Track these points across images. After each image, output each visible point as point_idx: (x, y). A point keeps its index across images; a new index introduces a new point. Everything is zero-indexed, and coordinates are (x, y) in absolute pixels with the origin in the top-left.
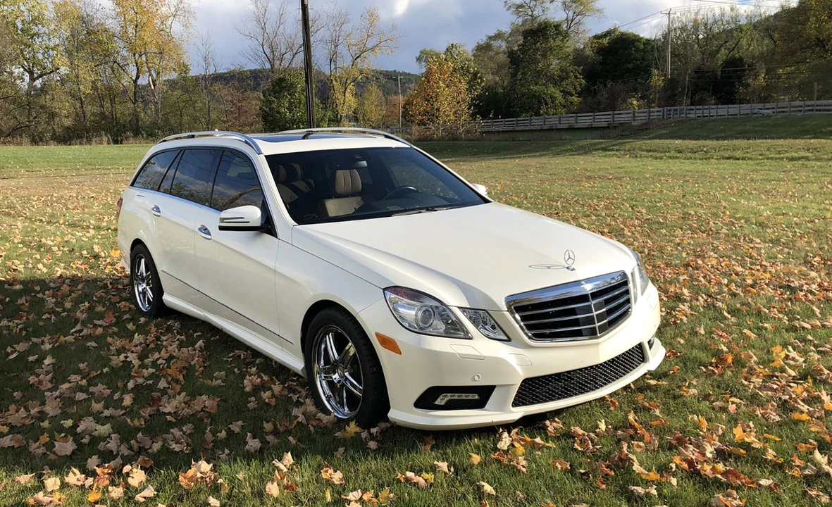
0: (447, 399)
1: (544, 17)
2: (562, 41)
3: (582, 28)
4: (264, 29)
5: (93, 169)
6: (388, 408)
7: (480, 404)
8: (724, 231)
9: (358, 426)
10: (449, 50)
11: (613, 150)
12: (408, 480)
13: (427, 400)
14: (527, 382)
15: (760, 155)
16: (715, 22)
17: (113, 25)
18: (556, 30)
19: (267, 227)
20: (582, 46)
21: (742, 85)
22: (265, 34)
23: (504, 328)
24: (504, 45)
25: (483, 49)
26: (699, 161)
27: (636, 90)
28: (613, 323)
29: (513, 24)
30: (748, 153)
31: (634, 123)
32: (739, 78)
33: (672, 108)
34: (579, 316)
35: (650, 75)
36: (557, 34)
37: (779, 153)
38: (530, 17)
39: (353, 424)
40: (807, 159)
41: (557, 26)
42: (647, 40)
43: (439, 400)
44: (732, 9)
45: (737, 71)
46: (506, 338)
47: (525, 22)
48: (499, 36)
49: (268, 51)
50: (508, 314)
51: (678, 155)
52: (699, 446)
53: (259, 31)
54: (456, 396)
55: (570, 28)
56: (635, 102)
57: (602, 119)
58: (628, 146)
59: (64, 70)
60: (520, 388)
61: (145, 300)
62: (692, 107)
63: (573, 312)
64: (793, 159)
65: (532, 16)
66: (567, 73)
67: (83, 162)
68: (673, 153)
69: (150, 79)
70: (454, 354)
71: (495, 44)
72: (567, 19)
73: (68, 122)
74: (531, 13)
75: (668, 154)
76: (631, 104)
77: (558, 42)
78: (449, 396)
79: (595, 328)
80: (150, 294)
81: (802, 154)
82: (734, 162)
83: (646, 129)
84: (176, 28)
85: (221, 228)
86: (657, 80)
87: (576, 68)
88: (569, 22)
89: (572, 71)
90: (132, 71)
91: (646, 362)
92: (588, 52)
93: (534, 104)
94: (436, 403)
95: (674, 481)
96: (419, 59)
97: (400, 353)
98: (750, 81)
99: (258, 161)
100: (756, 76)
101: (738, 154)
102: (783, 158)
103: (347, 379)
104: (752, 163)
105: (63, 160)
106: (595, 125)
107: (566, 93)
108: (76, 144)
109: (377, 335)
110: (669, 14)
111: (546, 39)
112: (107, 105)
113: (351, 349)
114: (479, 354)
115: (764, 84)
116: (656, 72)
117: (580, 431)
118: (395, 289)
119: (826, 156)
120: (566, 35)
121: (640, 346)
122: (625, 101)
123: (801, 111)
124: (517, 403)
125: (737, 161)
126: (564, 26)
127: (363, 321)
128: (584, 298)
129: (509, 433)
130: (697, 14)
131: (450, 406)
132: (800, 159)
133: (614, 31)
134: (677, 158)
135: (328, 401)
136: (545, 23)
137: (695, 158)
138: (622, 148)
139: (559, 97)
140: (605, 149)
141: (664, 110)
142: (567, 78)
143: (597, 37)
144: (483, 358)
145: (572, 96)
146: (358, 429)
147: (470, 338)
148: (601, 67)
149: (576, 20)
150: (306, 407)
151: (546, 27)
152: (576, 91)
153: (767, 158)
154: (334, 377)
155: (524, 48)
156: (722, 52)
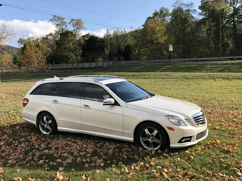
0: (185, 140)
1: (66, 29)
3: (79, 33)
6: (170, 144)
7: (189, 141)
9: (160, 150)
15: (154, 77)
16: (120, 33)
18: (72, 34)
21: (131, 54)
24: (52, 38)
25: (45, 39)
26: (137, 79)
27: (100, 55)
29: (56, 31)
30: (149, 76)
31: (104, 66)
32: (130, 52)
35: (104, 51)
37: (158, 76)
39: (159, 150)
41: (72, 33)
42: (100, 38)
44: (124, 30)
45: (129, 49)
46: (193, 125)
47: (60, 30)
48: (51, 34)
50: (192, 120)
51: (129, 77)
55: (75, 33)
56: (100, 59)
57: (93, 65)
60: (197, 136)
64: (163, 78)
65: (62, 28)
66: (76, 49)
68: (127, 77)
70: (186, 129)
71: (49, 37)
72: (74, 30)
76: (99, 60)
77: (72, 38)
81: (165, 77)
83: (109, 68)
85: (104, 105)
89: (78, 48)
92: (82, 41)
93: (65, 60)
94: (182, 141)
96: (19, 42)
97: (174, 131)
98: (134, 53)
100: (135, 51)
101: (147, 77)
102: (160, 78)
106: (91, 67)
107: (76, 55)
109: (167, 127)
110: (108, 30)
111: (69, 37)
113: (156, 132)
116: (106, 49)
118: (169, 116)
119: (172, 77)
120: (75, 36)
122: (97, 58)
123: (153, 62)
125: (147, 79)
127: (162, 124)
132: (165, 78)
133: (88, 35)
135: (146, 147)
136: (68, 31)
137: (135, 78)
139: (74, 56)
141: (113, 62)
142: (76, 50)
143: (83, 36)
144: (191, 130)
145: (78, 57)
146: (161, 151)
147: (187, 126)
148: (86, 47)
149: (77, 31)
150: (141, 149)
151: (68, 32)
152: (80, 55)
153: (156, 78)
154: (149, 140)
155: (61, 39)
156: (122, 43)
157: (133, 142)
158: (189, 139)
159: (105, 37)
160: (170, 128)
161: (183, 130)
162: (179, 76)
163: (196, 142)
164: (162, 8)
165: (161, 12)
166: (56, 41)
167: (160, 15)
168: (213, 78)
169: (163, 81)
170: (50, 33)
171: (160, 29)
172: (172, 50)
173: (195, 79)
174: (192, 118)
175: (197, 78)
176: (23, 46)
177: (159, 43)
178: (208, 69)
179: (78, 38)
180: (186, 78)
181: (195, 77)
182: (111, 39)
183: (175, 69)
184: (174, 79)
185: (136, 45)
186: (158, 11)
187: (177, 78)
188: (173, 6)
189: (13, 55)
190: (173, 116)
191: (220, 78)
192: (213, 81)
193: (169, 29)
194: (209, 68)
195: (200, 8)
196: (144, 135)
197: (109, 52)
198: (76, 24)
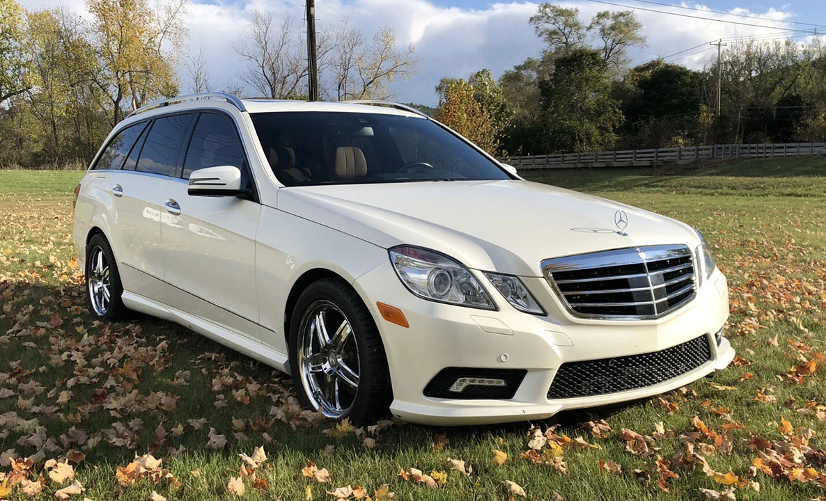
0: (465, 385)
1: (579, 46)
2: (599, 71)
3: (622, 58)
4: (265, 49)
5: (62, 195)
6: (391, 399)
7: (507, 393)
8: (791, 256)
9: (353, 424)
11: (657, 186)
12: (413, 479)
13: (439, 386)
14: (566, 367)
16: (770, 57)
17: (94, 40)
18: (593, 58)
19: (248, 191)
20: (622, 79)
21: (800, 125)
22: (266, 55)
23: (538, 299)
24: (535, 75)
25: (512, 79)
26: (755, 198)
27: (683, 129)
28: (674, 303)
29: (545, 52)
30: (810, 189)
31: (680, 162)
32: (797, 117)
33: (723, 146)
34: (632, 290)
35: (697, 110)
36: (593, 64)
38: (564, 45)
39: (345, 424)
41: (594, 55)
42: (694, 73)
43: (455, 385)
44: (788, 44)
45: (794, 109)
46: (541, 312)
47: (558, 49)
48: (529, 64)
49: (269, 73)
50: (543, 281)
51: (732, 192)
52: (784, 451)
53: (260, 50)
54: (477, 381)
55: (609, 57)
57: (644, 158)
58: (674, 182)
59: (35, 89)
60: (557, 375)
61: (101, 303)
62: (746, 145)
63: (625, 284)
65: (566, 43)
66: (604, 107)
67: (50, 187)
68: (725, 190)
69: (134, 101)
70: (474, 326)
71: (523, 73)
72: (605, 48)
73: (37, 148)
74: (564, 40)
75: (719, 191)
76: (677, 142)
77: (595, 72)
78: (468, 381)
79: (652, 305)
80: (107, 294)
82: (795, 198)
83: (694, 168)
84: (166, 46)
85: (191, 192)
86: (706, 117)
87: (615, 101)
88: (608, 51)
89: (610, 105)
90: (113, 91)
91: (713, 360)
92: (629, 85)
95: (756, 486)
96: (439, 89)
97: (408, 326)
98: (809, 121)
99: (240, 118)
100: (816, 116)
103: (339, 368)
104: (816, 199)
105: (29, 185)
106: (635, 163)
107: (603, 130)
108: (44, 169)
109: (379, 304)
110: (719, 45)
111: (581, 68)
112: (83, 129)
113: (346, 329)
114: (507, 328)
115: (823, 124)
116: (704, 107)
117: (633, 434)
118: (403, 248)
120: (604, 65)
121: (705, 338)
122: (669, 138)
124: (553, 394)
126: (602, 55)
127: (361, 289)
128: (638, 268)
129: (543, 431)
130: (749, 47)
131: (470, 394)
133: (657, 63)
134: (731, 194)
135: (316, 399)
136: (581, 51)
137: (751, 195)
138: (668, 184)
139: (596, 133)
140: (647, 186)
141: (713, 148)
142: (604, 113)
143: (638, 69)
144: (512, 334)
145: (609, 133)
147: (497, 310)
148: (643, 102)
149: (616, 49)
151: (582, 55)
152: (614, 126)
154: (323, 366)
155: (556, 78)
156: (778, 89)
158: (505, 381)
159: (715, 70)
163: (555, 406)
166: (542, 84)
170: (526, 59)
174: (540, 274)
198: (613, 28)
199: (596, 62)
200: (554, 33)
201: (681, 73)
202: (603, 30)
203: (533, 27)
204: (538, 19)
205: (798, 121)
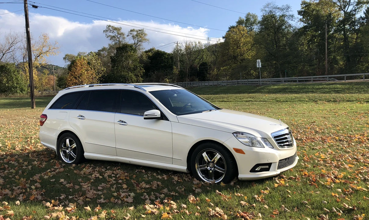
0: (260, 168)
1: (124, 42)
2: (134, 53)
3: (141, 47)
6: (238, 174)
7: (268, 170)
10: (79, 55)
15: (234, 100)
16: (193, 48)
21: (208, 73)
23: (272, 144)
24: (106, 53)
27: (167, 75)
29: (110, 44)
30: (229, 99)
32: (206, 70)
33: (186, 82)
34: (288, 140)
35: (172, 69)
36: (131, 50)
37: (240, 99)
38: (118, 42)
39: (222, 183)
40: (252, 101)
41: (131, 46)
42: (168, 54)
43: (257, 168)
44: (199, 43)
45: (205, 68)
46: (272, 147)
47: (116, 44)
48: (104, 49)
50: (273, 139)
54: (263, 167)
55: (136, 47)
56: (167, 80)
60: (279, 163)
61: (67, 158)
64: (247, 101)
66: (137, 67)
70: (263, 152)
71: (102, 53)
72: (135, 43)
74: (118, 40)
77: (132, 53)
81: (249, 99)
85: (145, 118)
86: (176, 71)
87: (141, 65)
88: (136, 45)
89: (139, 66)
92: (145, 58)
94: (256, 170)
96: (65, 58)
97: (245, 154)
98: (211, 72)
99: (147, 94)
100: (213, 70)
101: (225, 100)
102: (243, 101)
107: (137, 76)
109: (234, 149)
110: (177, 43)
111: (127, 52)
114: (267, 153)
115: (216, 73)
116: (175, 67)
118: (237, 133)
119: (258, 100)
120: (135, 50)
122: (163, 79)
123: (236, 84)
124: (278, 168)
125: (226, 103)
126: (134, 46)
128: (288, 134)
130: (186, 43)
132: (250, 101)
133: (153, 49)
136: (126, 45)
139: (134, 77)
141: (183, 83)
142: (137, 69)
143: (146, 52)
144: (270, 153)
145: (139, 77)
146: (224, 184)
147: (264, 147)
148: (150, 65)
149: (138, 44)
150: (196, 181)
151: (127, 46)
152: (141, 75)
153: (237, 101)
154: (208, 168)
155: (116, 55)
156: (197, 60)
157: (186, 171)
158: (267, 166)
159: (174, 52)
160: (238, 151)
161: (257, 153)
162: (268, 98)
163: (278, 172)
164: (248, 15)
165: (248, 20)
166: (111, 57)
167: (246, 24)
168: (314, 100)
169: (246, 105)
171: (245, 40)
172: (261, 67)
173: (290, 101)
174: (271, 137)
175: (292, 101)
176: (69, 63)
177: (244, 59)
178: (309, 91)
179: (139, 53)
180: (277, 101)
181: (290, 99)
182: (182, 55)
183: (265, 91)
184: (261, 102)
185: (214, 63)
186: (244, 18)
187: (266, 101)
188: (262, 10)
189: (58, 77)
190: (242, 133)
191: (323, 101)
192: (313, 104)
193: (258, 40)
194: (310, 89)
195: (300, 13)
196: (202, 161)
197: (178, 71)
198: (137, 36)
199: (132, 49)
200: (114, 37)
201: (163, 54)
202: (133, 36)
203: (105, 34)
204: (107, 31)
205: (207, 72)
